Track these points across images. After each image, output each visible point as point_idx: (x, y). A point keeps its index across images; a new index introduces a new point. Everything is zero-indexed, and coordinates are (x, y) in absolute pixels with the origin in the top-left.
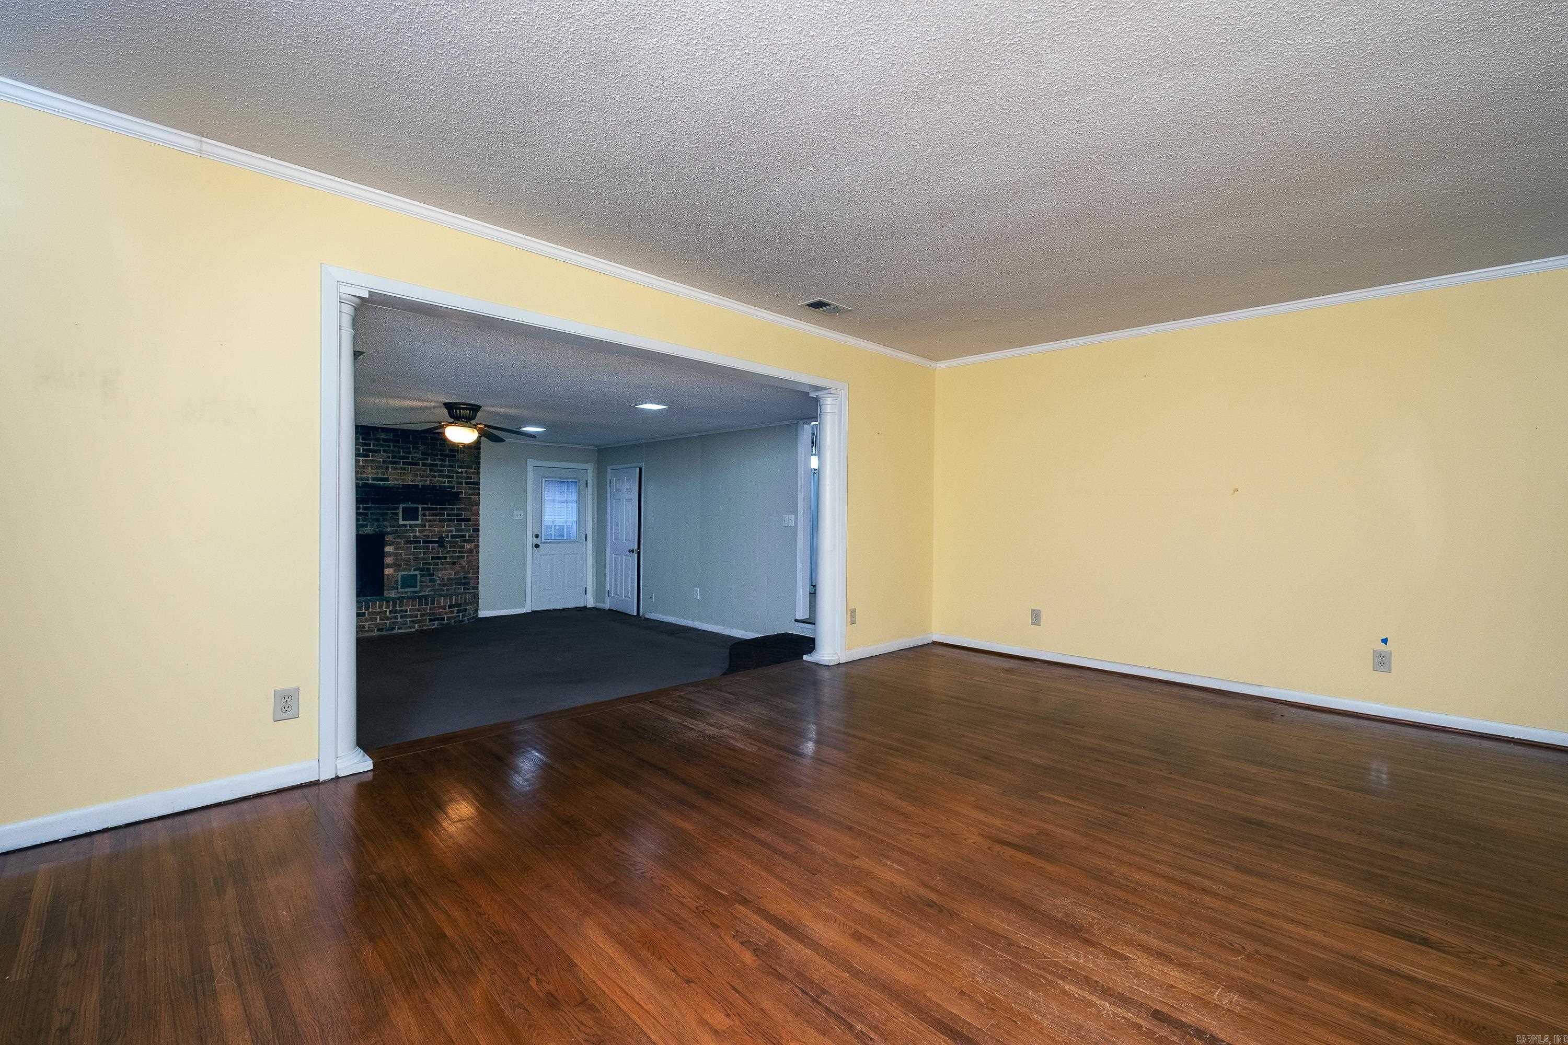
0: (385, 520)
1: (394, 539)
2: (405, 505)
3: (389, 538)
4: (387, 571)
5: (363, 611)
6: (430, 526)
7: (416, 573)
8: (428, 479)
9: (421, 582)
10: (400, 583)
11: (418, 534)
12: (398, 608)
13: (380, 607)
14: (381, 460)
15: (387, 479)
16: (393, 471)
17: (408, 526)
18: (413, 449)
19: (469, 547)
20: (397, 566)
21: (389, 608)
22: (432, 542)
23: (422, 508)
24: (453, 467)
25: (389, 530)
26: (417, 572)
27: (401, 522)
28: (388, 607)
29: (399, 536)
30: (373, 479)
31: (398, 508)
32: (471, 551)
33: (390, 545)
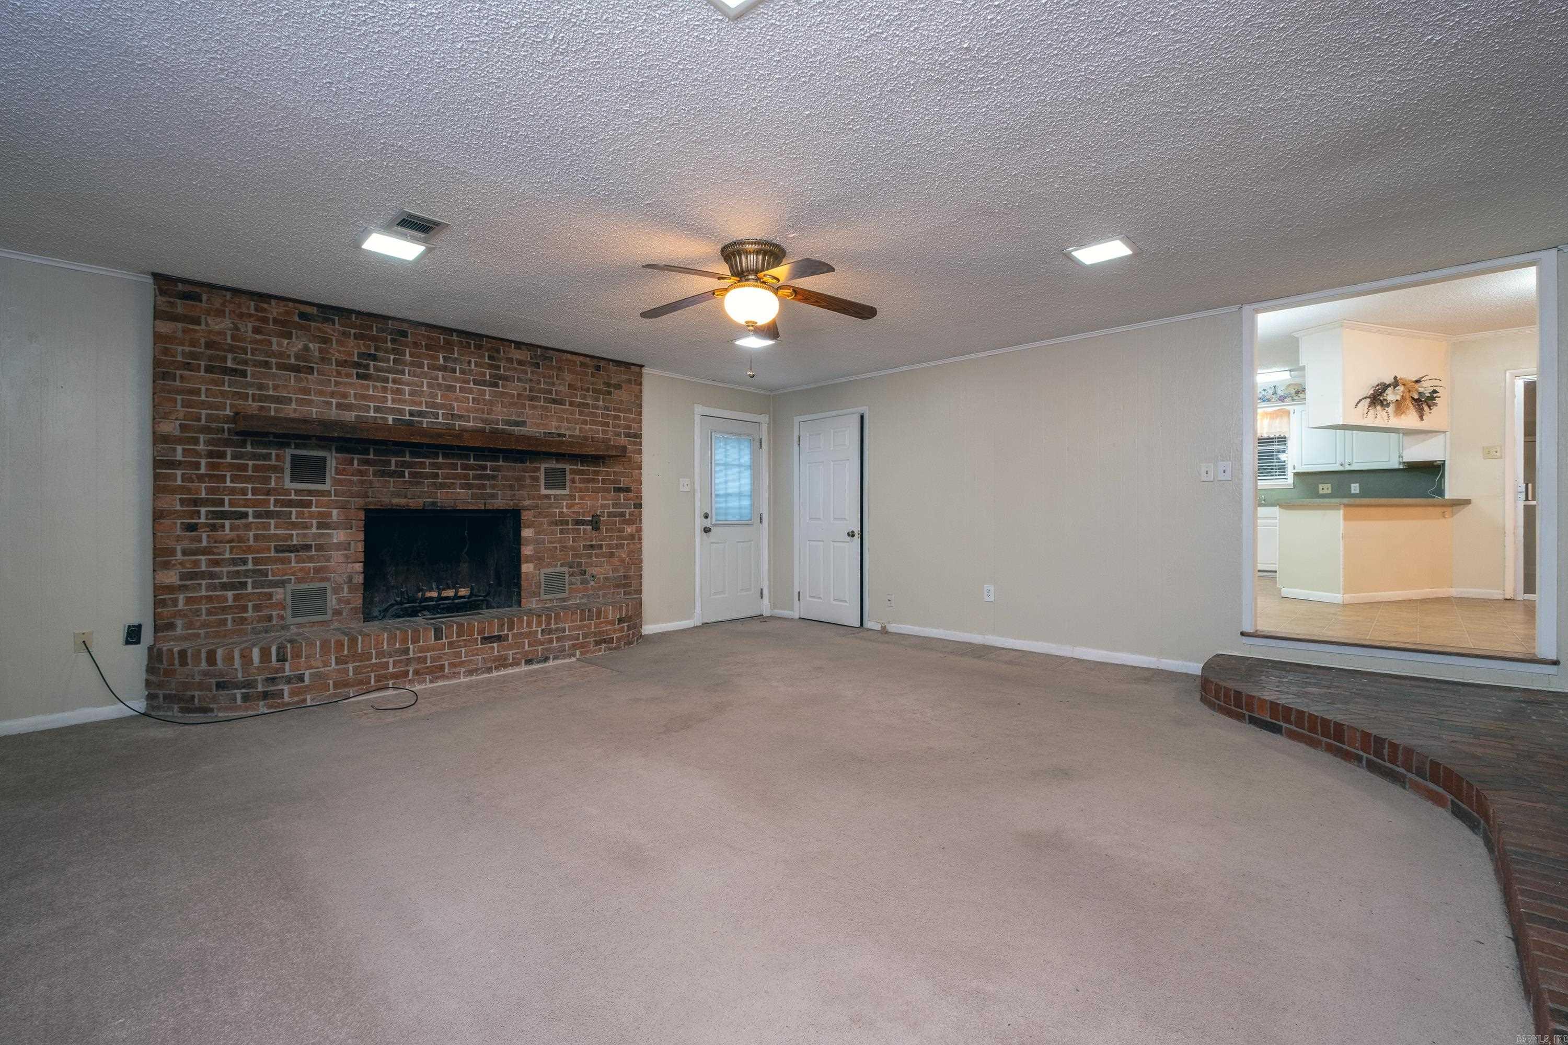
0: (522, 487)
1: (534, 517)
2: (547, 465)
3: (526, 516)
4: (526, 568)
5: (506, 632)
6: (580, 498)
7: (563, 569)
8: (578, 427)
9: (571, 584)
10: (543, 586)
11: (565, 510)
12: (553, 626)
13: (529, 625)
14: (515, 392)
15: (523, 424)
16: (531, 412)
17: (552, 497)
18: (557, 379)
19: (629, 531)
20: (538, 559)
21: (541, 625)
22: (583, 523)
23: (570, 469)
24: (608, 410)
25: (527, 503)
26: (565, 569)
27: (544, 492)
28: (539, 624)
29: (540, 513)
30: (508, 423)
31: (538, 469)
32: (632, 537)
33: (529, 527)
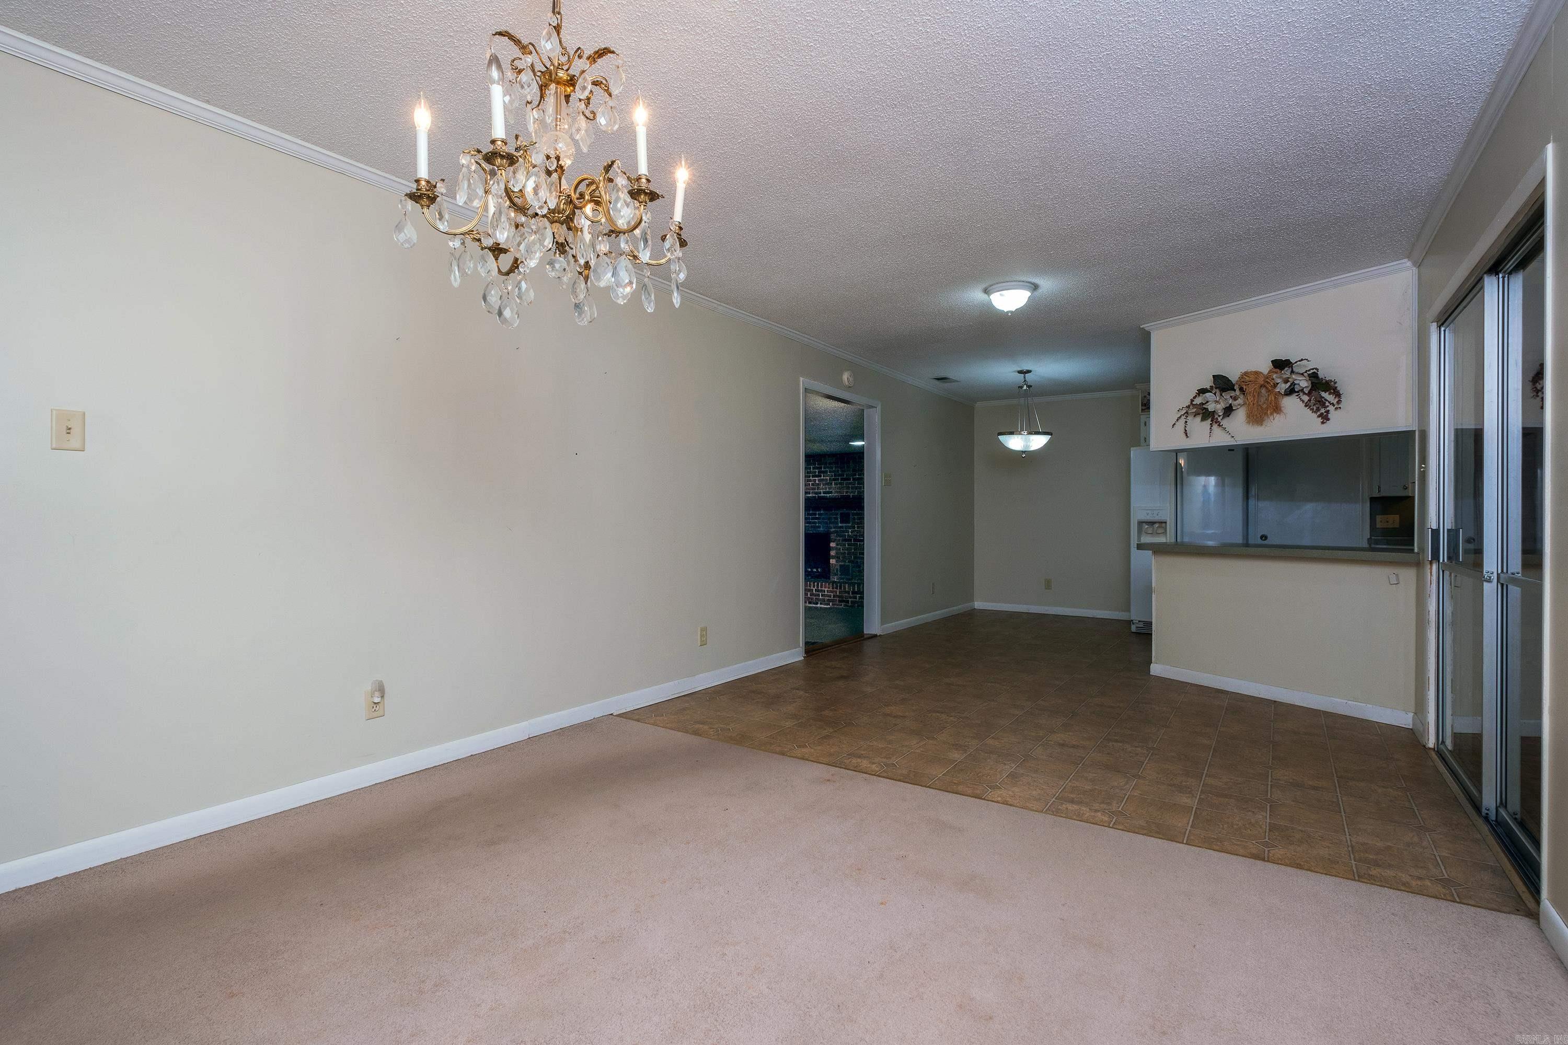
0: (831, 523)
1: (836, 537)
2: (842, 512)
3: (832, 536)
4: (832, 561)
6: (858, 527)
9: (852, 571)
10: (839, 571)
11: (850, 534)
14: (828, 478)
15: (831, 492)
16: (835, 486)
17: (844, 527)
18: (847, 468)
20: (837, 557)
23: (852, 513)
25: (832, 530)
26: (850, 564)
27: (840, 525)
28: (814, 587)
29: (838, 535)
30: (824, 493)
31: (837, 514)
33: (834, 542)
